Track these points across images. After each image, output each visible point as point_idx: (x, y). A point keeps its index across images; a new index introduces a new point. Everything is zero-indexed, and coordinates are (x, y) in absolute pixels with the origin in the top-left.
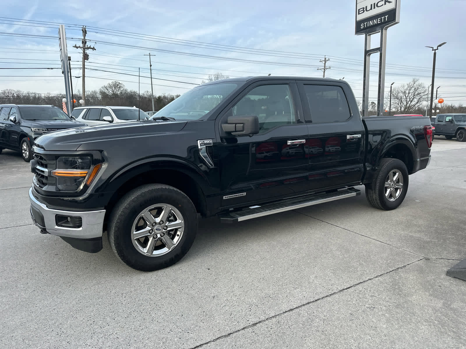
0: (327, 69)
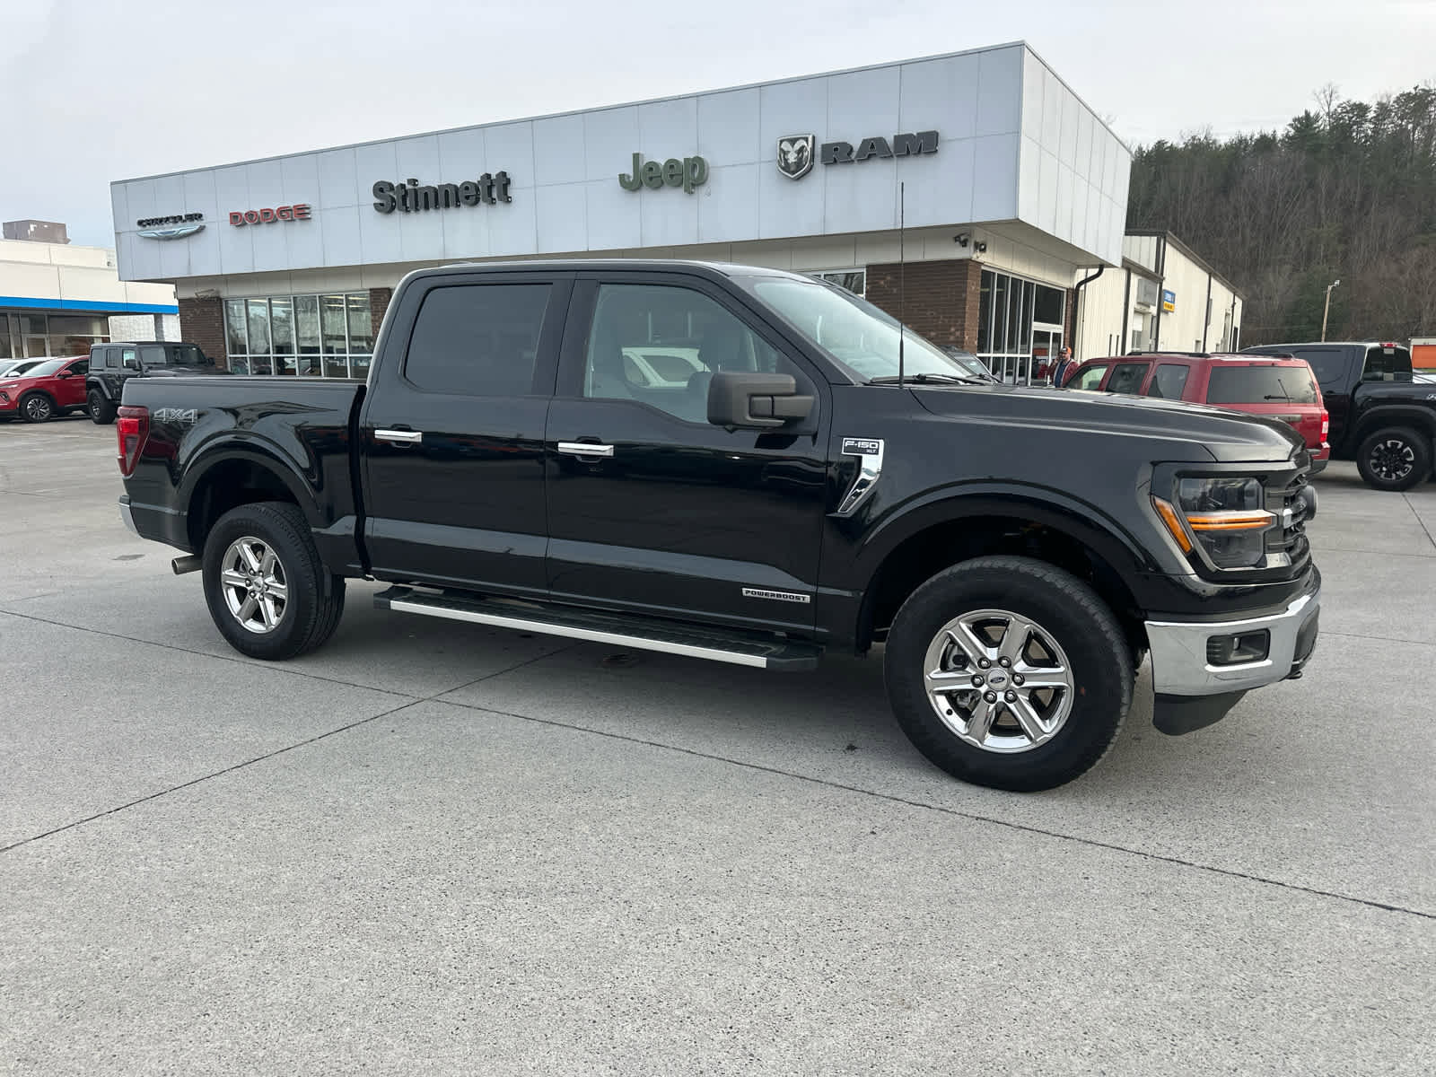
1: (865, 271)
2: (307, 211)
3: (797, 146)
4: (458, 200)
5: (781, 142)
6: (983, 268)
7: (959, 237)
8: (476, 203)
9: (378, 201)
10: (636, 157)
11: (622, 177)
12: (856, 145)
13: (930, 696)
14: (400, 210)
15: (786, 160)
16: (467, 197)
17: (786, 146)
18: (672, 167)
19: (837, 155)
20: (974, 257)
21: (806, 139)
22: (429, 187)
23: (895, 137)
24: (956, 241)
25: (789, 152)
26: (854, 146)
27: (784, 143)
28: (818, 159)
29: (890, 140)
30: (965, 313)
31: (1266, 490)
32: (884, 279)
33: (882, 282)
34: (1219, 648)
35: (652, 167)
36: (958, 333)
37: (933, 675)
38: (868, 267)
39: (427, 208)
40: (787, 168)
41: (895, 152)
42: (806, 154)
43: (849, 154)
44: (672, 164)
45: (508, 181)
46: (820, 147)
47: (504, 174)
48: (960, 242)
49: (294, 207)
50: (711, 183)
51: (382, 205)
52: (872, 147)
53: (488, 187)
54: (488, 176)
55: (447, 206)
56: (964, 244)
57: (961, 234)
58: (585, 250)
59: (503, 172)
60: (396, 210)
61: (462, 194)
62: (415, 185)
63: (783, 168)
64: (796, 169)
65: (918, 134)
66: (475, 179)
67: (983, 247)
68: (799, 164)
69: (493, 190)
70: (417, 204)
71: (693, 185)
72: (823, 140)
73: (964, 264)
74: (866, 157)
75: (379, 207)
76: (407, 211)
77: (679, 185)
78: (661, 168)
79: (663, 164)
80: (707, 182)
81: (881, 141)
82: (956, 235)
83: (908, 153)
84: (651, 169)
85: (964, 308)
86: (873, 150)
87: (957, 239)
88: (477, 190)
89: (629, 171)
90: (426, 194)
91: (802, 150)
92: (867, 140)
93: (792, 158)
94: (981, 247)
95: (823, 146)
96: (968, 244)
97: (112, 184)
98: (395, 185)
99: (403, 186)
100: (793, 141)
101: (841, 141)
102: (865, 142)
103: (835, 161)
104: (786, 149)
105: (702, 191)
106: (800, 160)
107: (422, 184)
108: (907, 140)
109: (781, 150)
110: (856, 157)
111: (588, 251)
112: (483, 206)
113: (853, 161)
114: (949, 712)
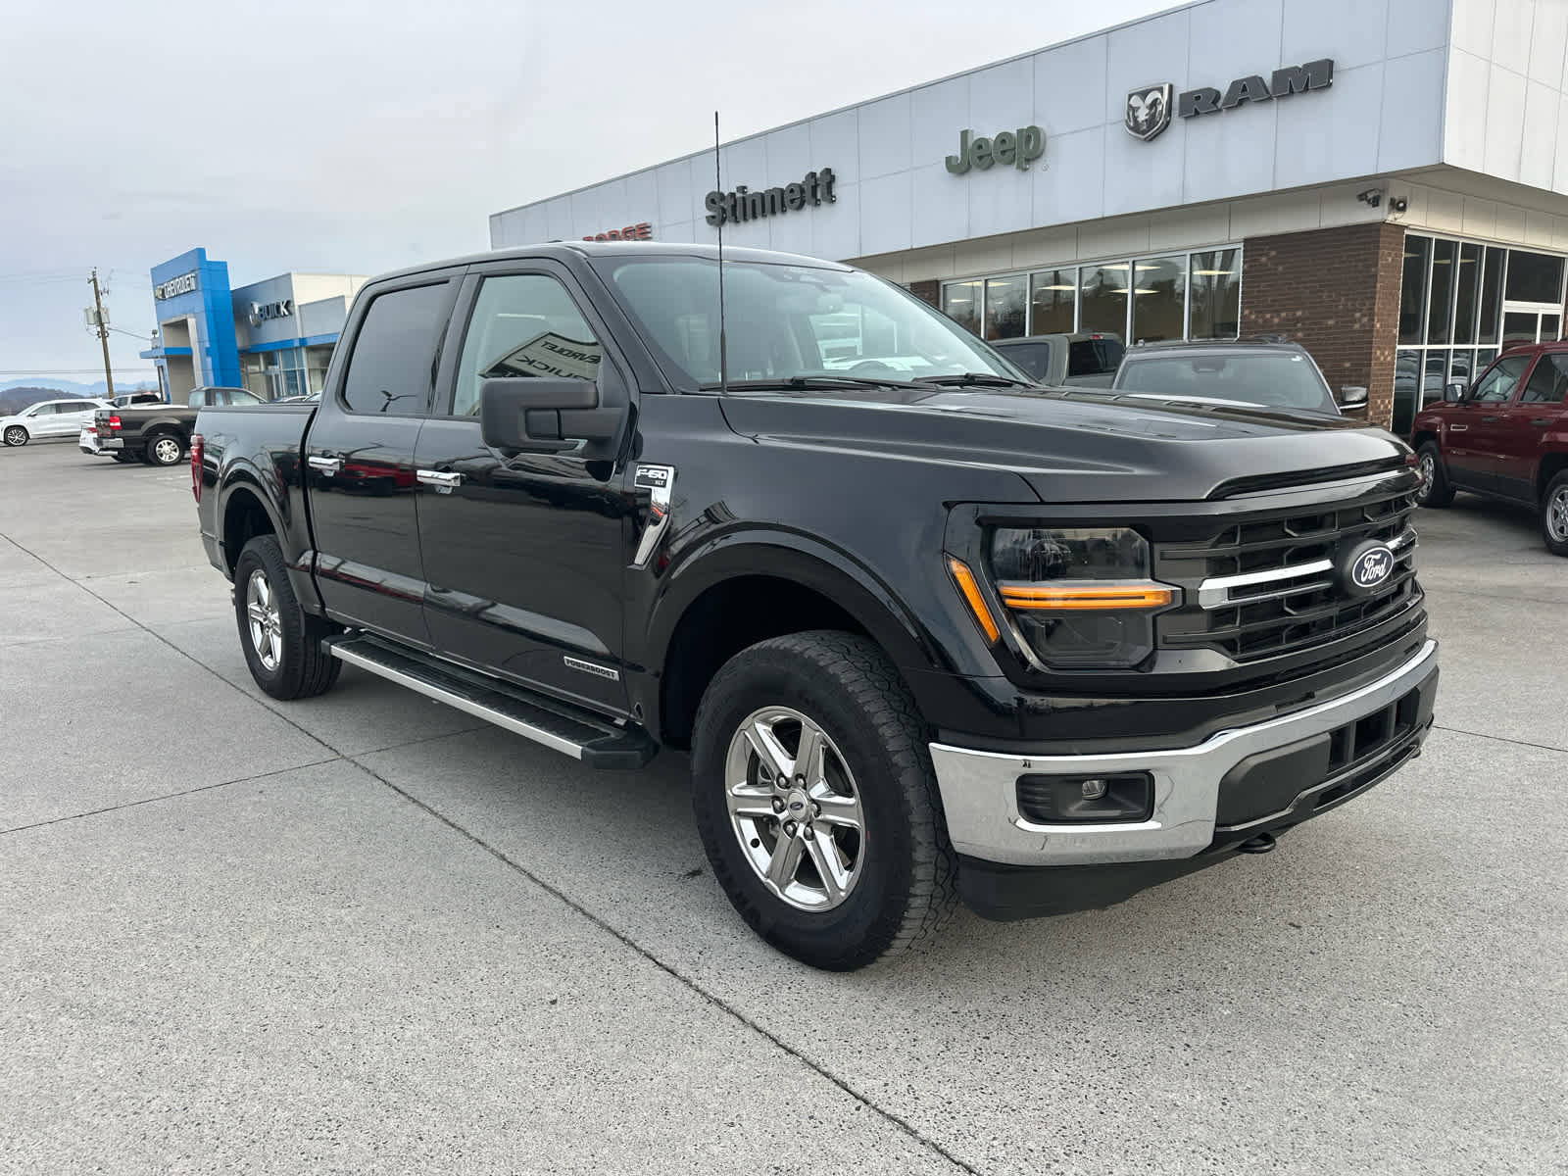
1: (1241, 246)
2: (648, 230)
3: (1149, 99)
4: (783, 205)
5: (1130, 96)
6: (1407, 232)
7: (1365, 194)
8: (800, 207)
9: (710, 213)
10: (964, 134)
11: (948, 160)
12: (1224, 88)
13: (733, 818)
14: (730, 221)
15: (1135, 119)
16: (792, 201)
17: (1135, 101)
18: (1004, 141)
19: (1201, 104)
20: (1390, 219)
21: (1161, 90)
22: (757, 193)
23: (1275, 73)
24: (1361, 200)
25: (1139, 108)
26: (1221, 92)
27: (1133, 98)
28: (1175, 112)
29: (1268, 79)
30: (1375, 293)
31: (1157, 547)
32: (1267, 255)
33: (1264, 259)
34: (1042, 794)
35: (981, 144)
36: (1365, 320)
37: (736, 791)
38: (1246, 241)
39: (754, 217)
40: (1136, 128)
41: (1274, 93)
42: (1160, 108)
43: (1215, 102)
44: (1003, 138)
45: (833, 178)
46: (1178, 97)
47: (828, 171)
48: (1369, 201)
49: (637, 226)
50: (1048, 157)
51: (713, 217)
52: (1244, 89)
53: (812, 187)
54: (813, 175)
55: (773, 212)
56: (1375, 202)
57: (1371, 190)
58: (909, 248)
59: (827, 169)
60: (727, 222)
61: (788, 197)
62: (744, 192)
63: (1131, 128)
64: (1149, 129)
65: (1305, 65)
66: (800, 179)
67: (1401, 205)
68: (1151, 121)
69: (818, 190)
70: (745, 215)
71: (1028, 160)
72: (1181, 88)
73: (1373, 230)
74: (1236, 103)
75: (711, 220)
76: (737, 221)
77: (1011, 162)
78: (992, 143)
79: (994, 139)
80: (1043, 157)
81: (1257, 81)
82: (1360, 193)
83: (1292, 92)
84: (980, 147)
85: (1375, 287)
86: (1247, 93)
87: (1362, 197)
88: (802, 191)
89: (956, 152)
90: (754, 201)
91: (1155, 103)
92: (1236, 81)
93: (1142, 115)
94: (1398, 206)
95: (1181, 95)
96: (1380, 203)
97: (491, 217)
98: (726, 194)
99: (733, 195)
100: (1144, 94)
101: (1206, 87)
102: (1234, 84)
103: (1197, 113)
104: (1134, 105)
105: (1037, 167)
106: (1153, 116)
107: (750, 191)
108: (1290, 75)
109: (1130, 106)
110: (1223, 105)
111: (912, 249)
112: (808, 209)
113: (1220, 110)
114: (755, 843)
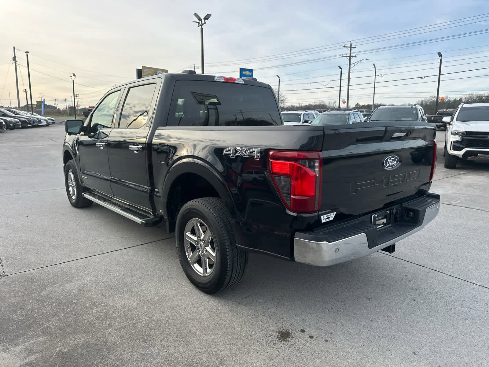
0: (353, 57)
